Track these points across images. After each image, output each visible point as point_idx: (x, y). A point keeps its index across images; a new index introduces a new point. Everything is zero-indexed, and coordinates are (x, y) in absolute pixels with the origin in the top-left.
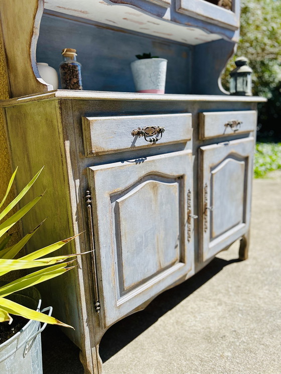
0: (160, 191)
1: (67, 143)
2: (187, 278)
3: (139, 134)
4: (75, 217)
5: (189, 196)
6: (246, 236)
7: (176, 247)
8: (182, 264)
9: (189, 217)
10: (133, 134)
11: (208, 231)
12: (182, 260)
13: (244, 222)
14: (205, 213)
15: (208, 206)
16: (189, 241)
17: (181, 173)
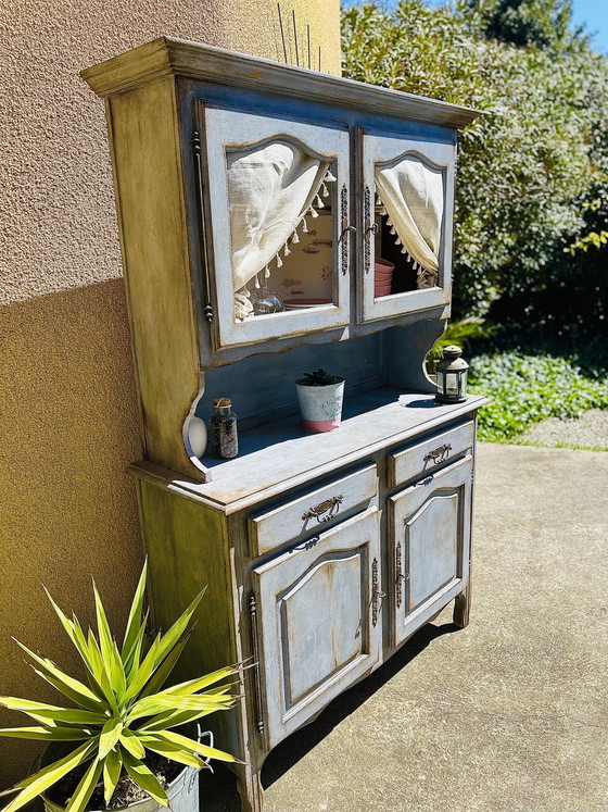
0: (336, 571)
1: (232, 551)
2: (374, 669)
3: (310, 515)
4: (237, 628)
5: (374, 567)
6: (464, 593)
7: (357, 636)
8: (365, 656)
9: (375, 594)
10: (303, 518)
11: (403, 604)
12: (365, 650)
13: (459, 575)
14: (397, 582)
15: (403, 573)
16: (374, 624)
17: (364, 541)
